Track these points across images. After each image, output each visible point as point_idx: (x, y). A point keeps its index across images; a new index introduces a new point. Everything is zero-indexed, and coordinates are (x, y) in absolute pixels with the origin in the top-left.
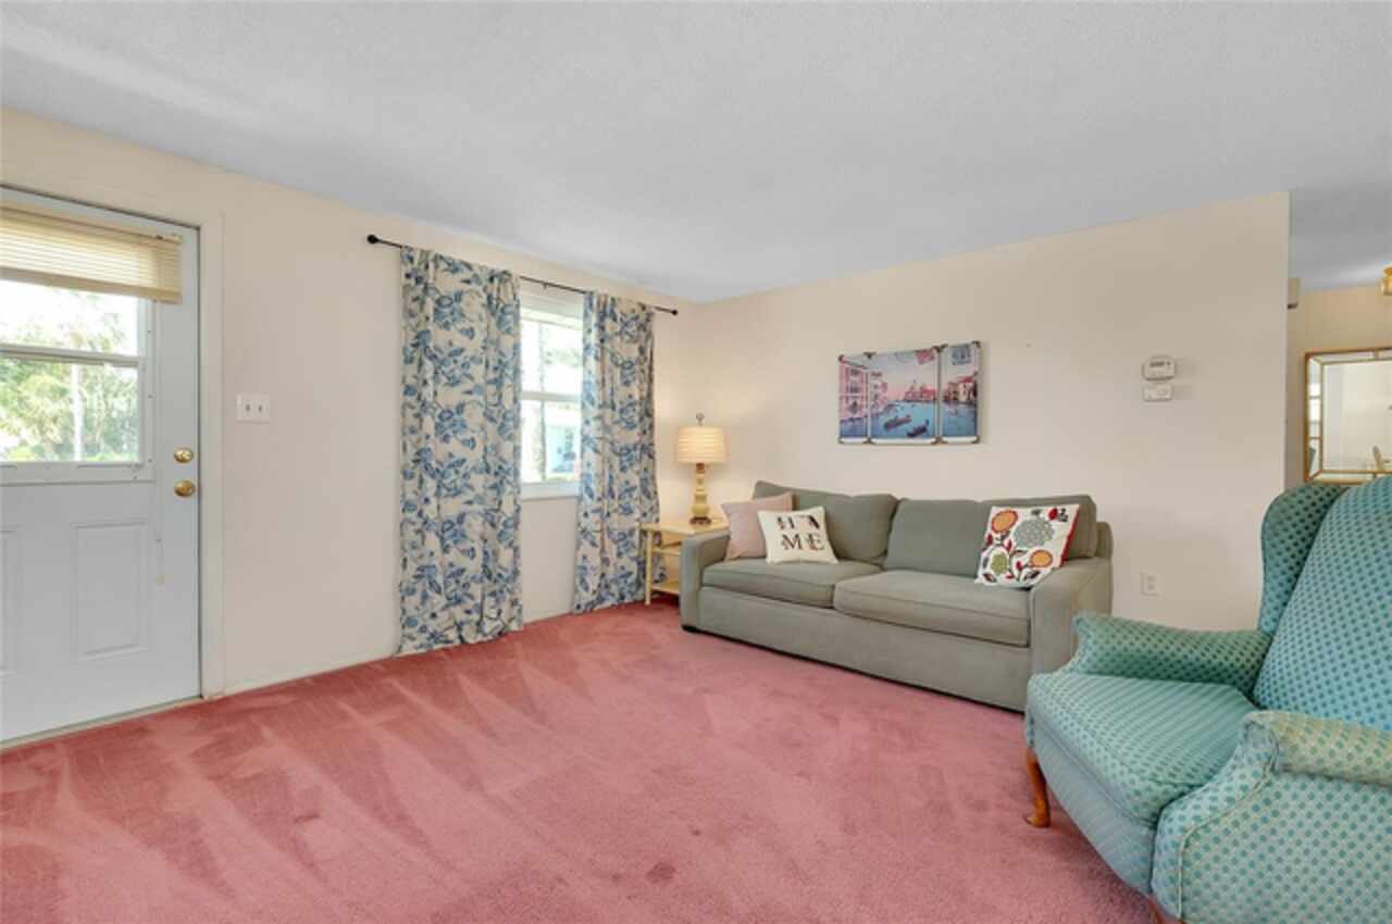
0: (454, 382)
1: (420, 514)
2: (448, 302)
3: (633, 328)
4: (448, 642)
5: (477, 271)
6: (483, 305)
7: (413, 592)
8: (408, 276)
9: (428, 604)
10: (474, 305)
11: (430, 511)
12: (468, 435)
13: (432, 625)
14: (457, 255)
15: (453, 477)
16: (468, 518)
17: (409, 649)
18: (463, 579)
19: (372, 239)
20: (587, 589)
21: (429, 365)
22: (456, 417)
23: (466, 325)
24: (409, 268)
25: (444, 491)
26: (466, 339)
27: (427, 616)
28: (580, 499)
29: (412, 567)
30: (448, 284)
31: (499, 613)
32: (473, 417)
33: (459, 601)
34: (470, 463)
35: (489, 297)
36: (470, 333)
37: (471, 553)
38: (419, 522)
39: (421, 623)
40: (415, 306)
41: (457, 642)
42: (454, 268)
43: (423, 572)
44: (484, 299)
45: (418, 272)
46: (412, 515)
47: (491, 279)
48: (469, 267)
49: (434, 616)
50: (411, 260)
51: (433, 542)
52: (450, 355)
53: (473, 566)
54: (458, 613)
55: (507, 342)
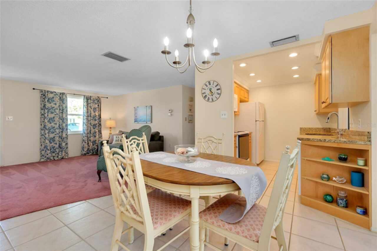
0: (52, 113)
1: (45, 137)
2: (50, 99)
3: (96, 101)
4: (51, 159)
5: (57, 93)
6: (58, 99)
7: (44, 150)
8: (42, 95)
9: (46, 152)
10: (57, 99)
11: (47, 136)
12: (55, 122)
13: (47, 156)
14: (52, 90)
15: (52, 130)
16: (55, 137)
17: (42, 160)
18: (54, 148)
19: (34, 89)
20: (84, 151)
21: (46, 111)
22: (53, 119)
23: (55, 103)
24: (42, 93)
25: (50, 133)
26: (55, 105)
27: (46, 155)
28: (83, 134)
29: (43, 146)
30: (51, 96)
31: (62, 154)
32: (57, 119)
33: (54, 152)
34: (56, 127)
35: (60, 98)
36: (56, 104)
37: (56, 144)
38: (44, 138)
39: (45, 156)
40: (43, 100)
41: (53, 159)
42: (52, 93)
43: (46, 147)
44: (59, 98)
45: (44, 94)
46: (43, 137)
47: (61, 94)
48: (55, 92)
49: (47, 154)
50: (42, 92)
51: (47, 141)
52: (51, 108)
53: (57, 146)
54: (54, 154)
55: (64, 105)
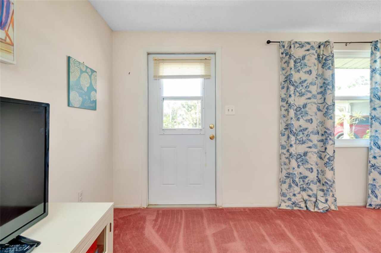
0: (302, 95)
1: (288, 151)
2: (299, 60)
4: (300, 207)
5: (312, 44)
6: (316, 59)
7: (285, 182)
8: (282, 53)
9: (292, 190)
10: (312, 60)
11: (292, 150)
12: (309, 117)
13: (294, 199)
14: (304, 39)
15: (301, 136)
16: (309, 155)
17: (284, 207)
18: (306, 181)
19: (268, 42)
21: (292, 89)
22: (303, 110)
23: (308, 69)
24: (283, 50)
25: (298, 142)
26: (307, 75)
27: (291, 194)
28: (369, 149)
29: (284, 172)
30: (299, 53)
32: (312, 109)
33: (304, 190)
34: (310, 130)
35: (319, 55)
36: (310, 72)
37: (311, 170)
38: (288, 154)
39: (288, 197)
40: (285, 66)
41: (305, 209)
42: (302, 45)
43: (288, 176)
44: (316, 56)
45: (286, 51)
46: (285, 151)
47: (319, 47)
48: (309, 43)
49: (294, 195)
50: (284, 46)
51: (294, 163)
52: (300, 83)
53: (312, 176)
54: (304, 195)
55: (328, 74)
